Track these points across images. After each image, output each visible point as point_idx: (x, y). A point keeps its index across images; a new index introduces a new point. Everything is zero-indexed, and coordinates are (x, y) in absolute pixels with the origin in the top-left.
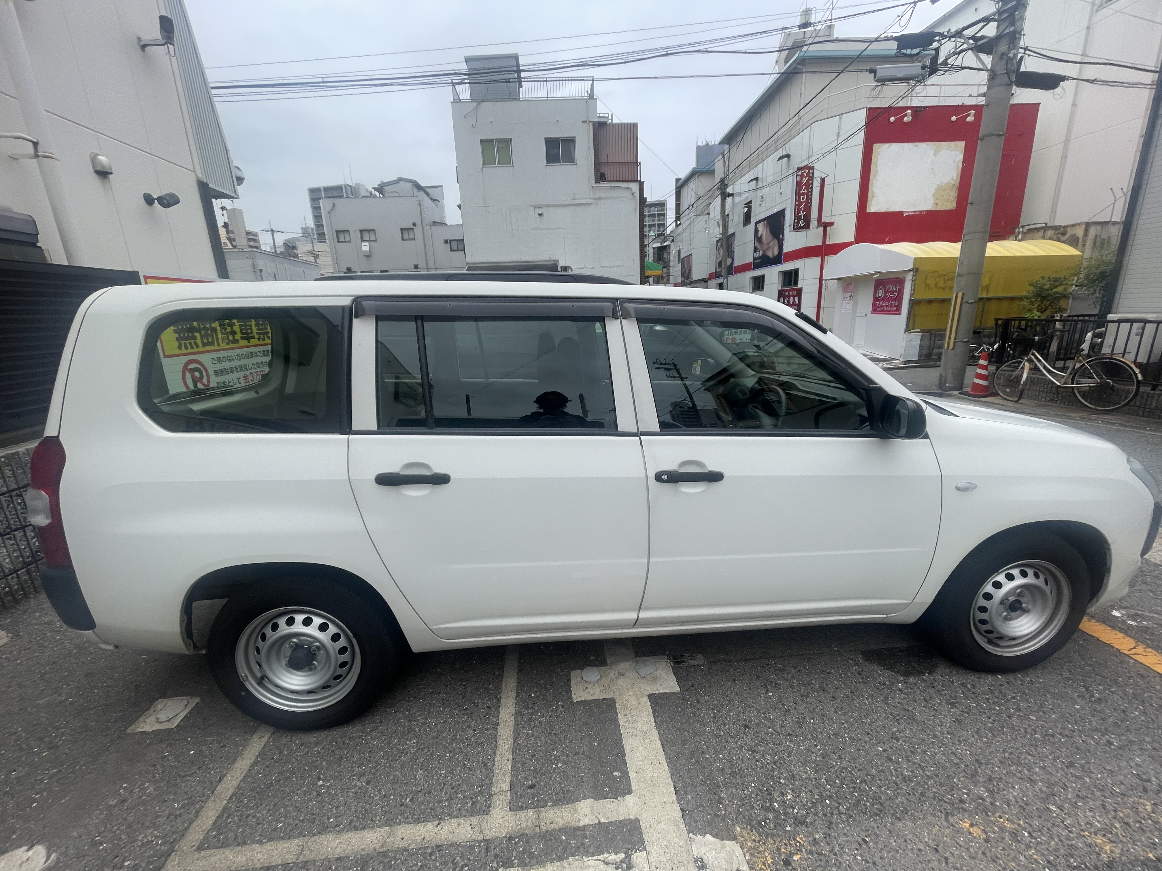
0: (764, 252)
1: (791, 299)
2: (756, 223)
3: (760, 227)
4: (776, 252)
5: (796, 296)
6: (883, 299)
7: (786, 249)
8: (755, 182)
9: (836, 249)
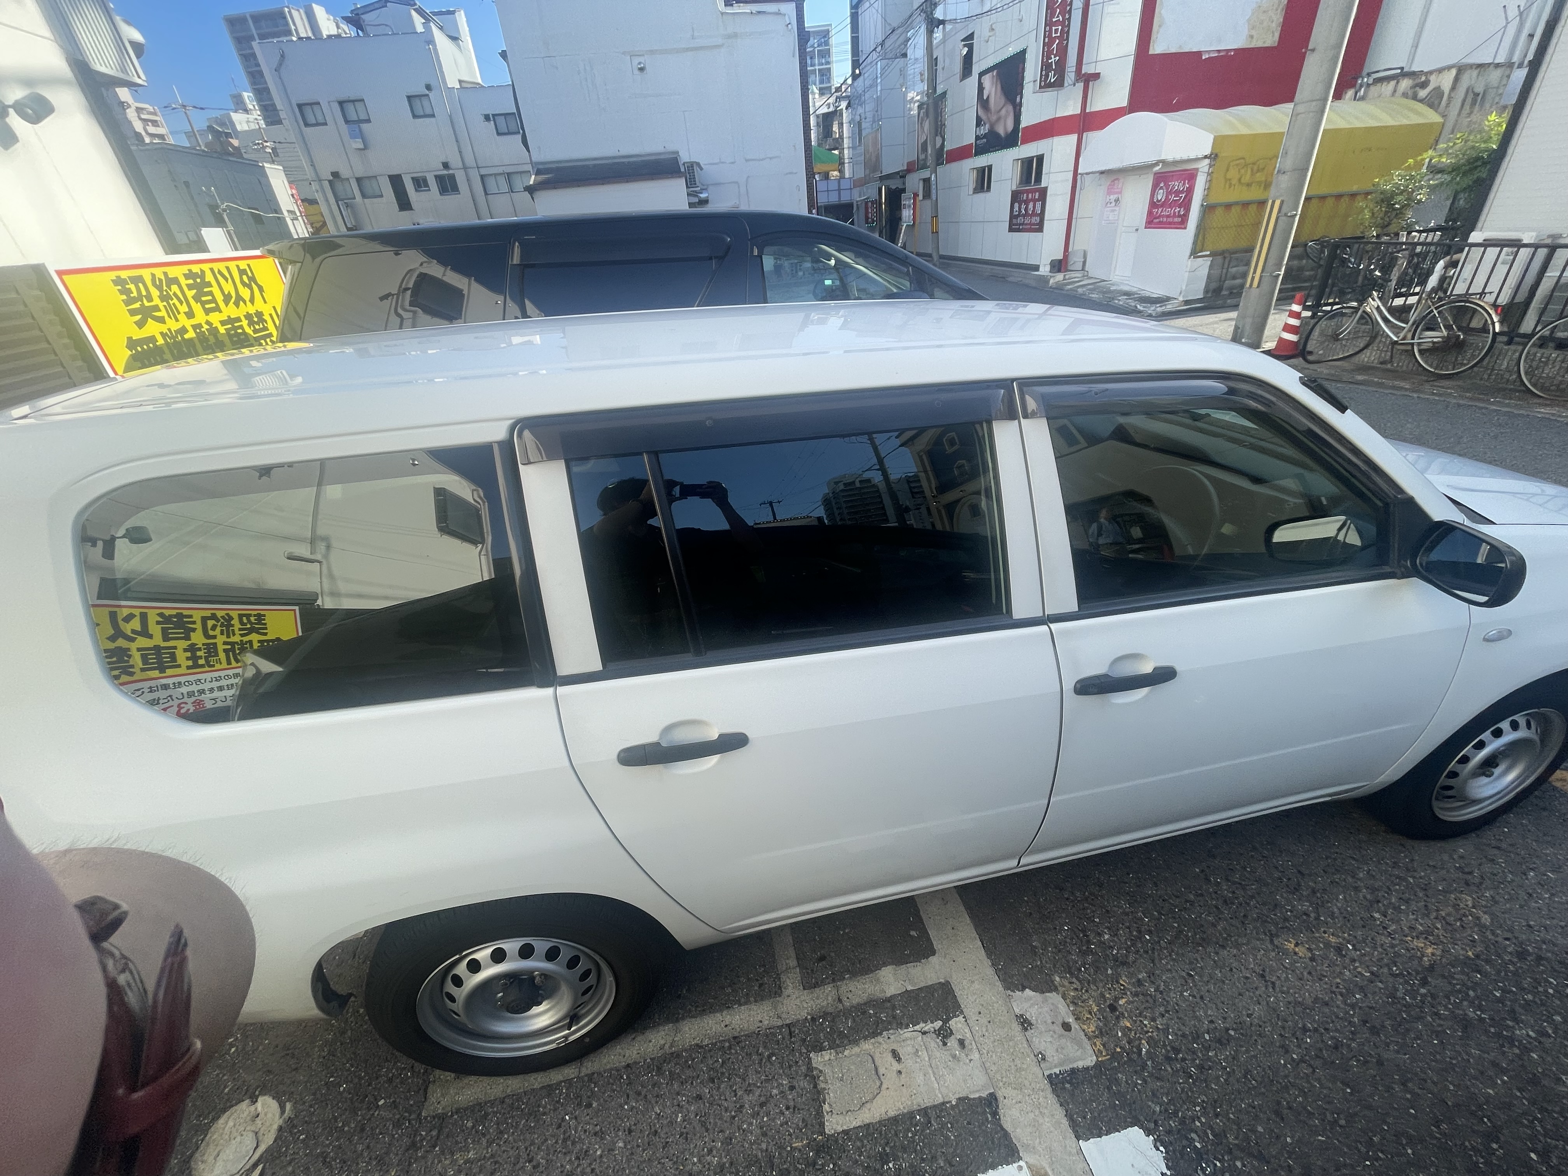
0: (992, 126)
4: (1010, 126)
5: (1038, 200)
7: (1026, 121)
9: (1100, 119)
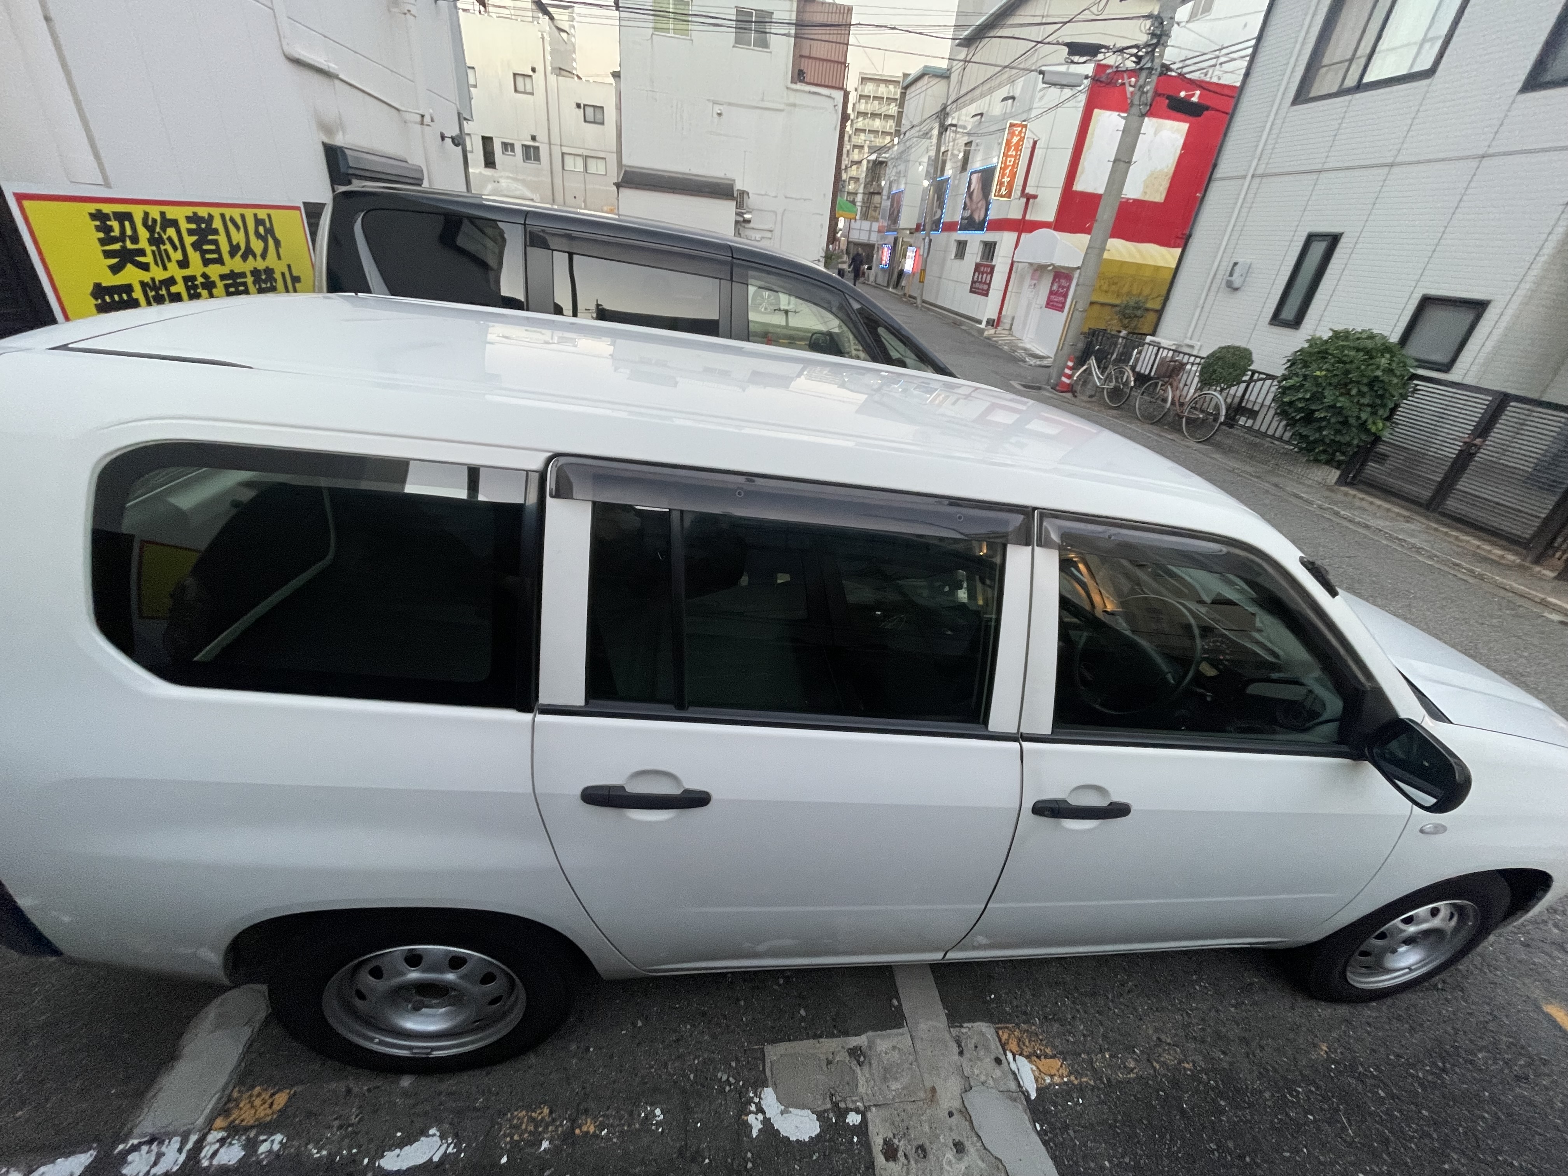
0: (972, 212)
1: (985, 276)
2: (972, 173)
3: (975, 177)
4: (982, 216)
5: (989, 273)
6: (1055, 294)
8: (979, 117)
9: (1033, 226)
